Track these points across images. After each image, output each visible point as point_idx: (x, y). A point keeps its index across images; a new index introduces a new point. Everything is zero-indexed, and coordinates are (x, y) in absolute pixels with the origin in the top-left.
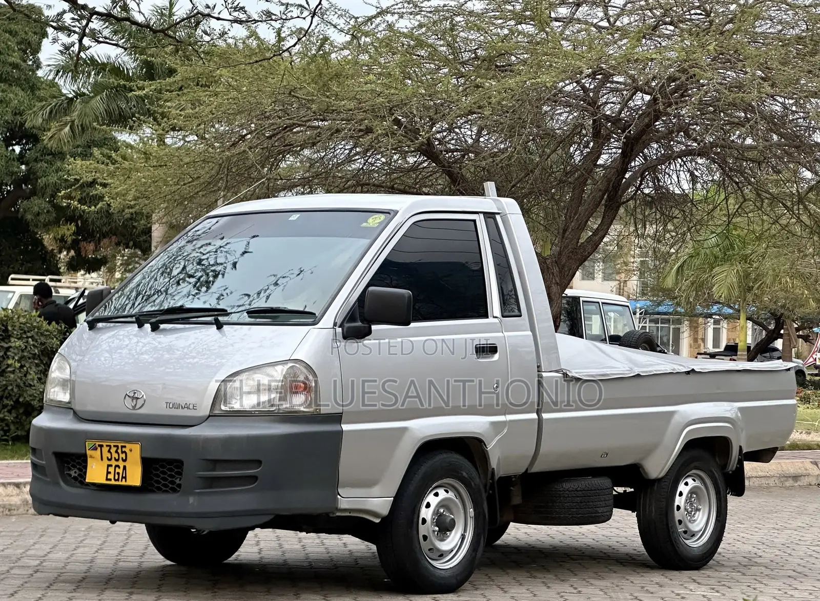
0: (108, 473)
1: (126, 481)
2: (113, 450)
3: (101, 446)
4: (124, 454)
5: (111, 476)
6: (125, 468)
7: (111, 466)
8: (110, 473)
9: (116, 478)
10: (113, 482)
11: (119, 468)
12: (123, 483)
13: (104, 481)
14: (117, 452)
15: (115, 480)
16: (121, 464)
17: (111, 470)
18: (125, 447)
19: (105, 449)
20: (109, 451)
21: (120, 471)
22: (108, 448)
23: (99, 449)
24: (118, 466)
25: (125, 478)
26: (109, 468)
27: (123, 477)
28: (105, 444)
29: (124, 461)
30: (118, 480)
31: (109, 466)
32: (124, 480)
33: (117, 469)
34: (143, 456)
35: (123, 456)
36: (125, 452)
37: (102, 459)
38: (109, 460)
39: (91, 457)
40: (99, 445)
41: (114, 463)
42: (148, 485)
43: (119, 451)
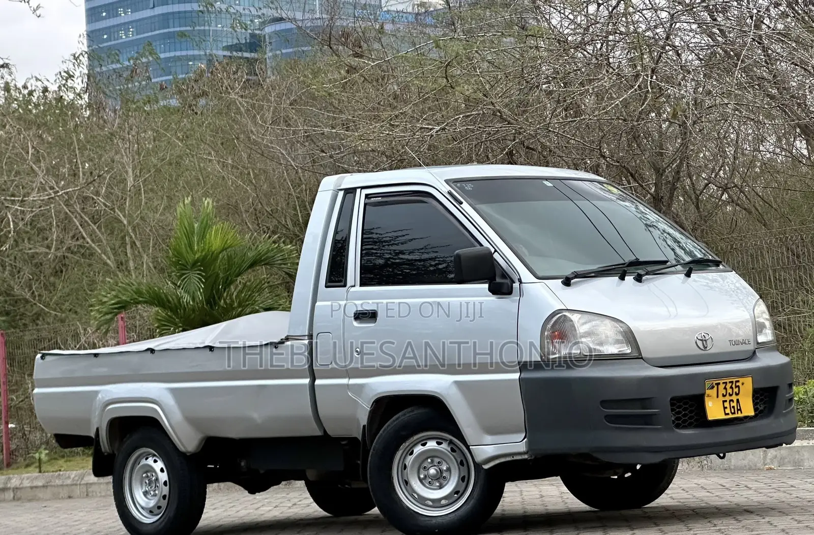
0: (725, 408)
1: (741, 413)
2: (729, 385)
3: (718, 384)
4: (737, 389)
5: (728, 411)
6: (738, 401)
7: (726, 401)
8: (726, 408)
9: (733, 411)
10: (731, 416)
11: (733, 402)
12: (739, 415)
13: (723, 417)
14: (731, 387)
15: (732, 414)
16: (734, 398)
17: (727, 404)
18: (738, 381)
19: (722, 387)
20: (725, 388)
21: (734, 404)
22: (724, 385)
23: (716, 387)
24: (732, 401)
25: (740, 410)
26: (725, 403)
27: (738, 410)
28: (721, 382)
29: (737, 394)
30: (734, 413)
31: (724, 402)
32: (739, 412)
33: (731, 402)
34: (755, 387)
35: (736, 390)
36: (738, 387)
37: (718, 397)
38: (724, 396)
39: (708, 396)
40: (716, 384)
41: (728, 398)
42: (760, 414)
43: (734, 386)
